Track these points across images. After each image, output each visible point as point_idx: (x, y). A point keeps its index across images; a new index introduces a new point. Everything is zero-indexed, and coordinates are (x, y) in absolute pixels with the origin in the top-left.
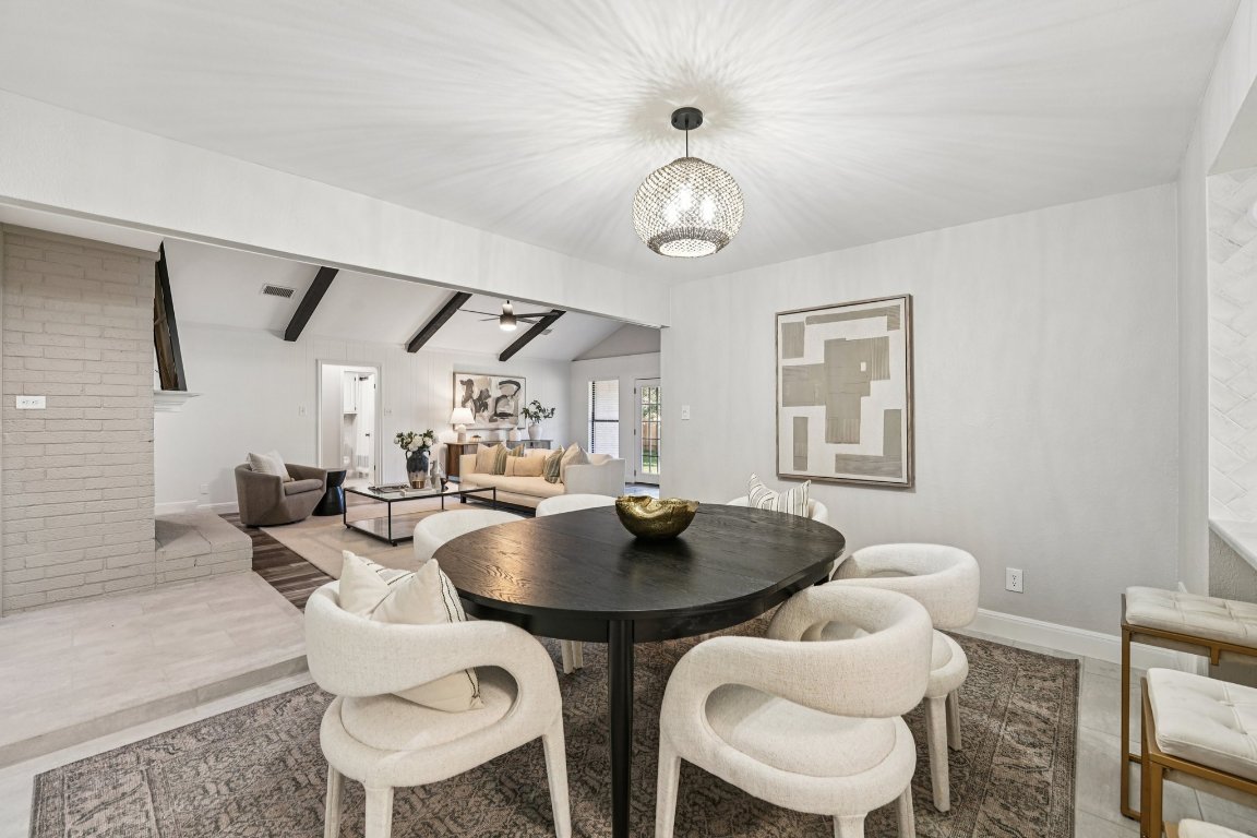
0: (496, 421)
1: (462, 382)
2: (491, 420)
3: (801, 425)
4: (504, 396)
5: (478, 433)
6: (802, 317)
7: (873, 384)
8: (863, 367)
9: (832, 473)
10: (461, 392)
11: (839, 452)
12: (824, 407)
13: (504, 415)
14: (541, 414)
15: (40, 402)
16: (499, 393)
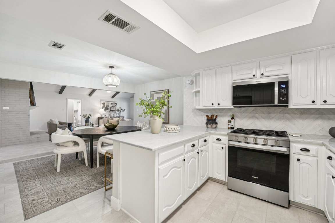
0: (110, 112)
1: (102, 103)
2: (109, 112)
4: (113, 106)
5: (106, 115)
6: (154, 93)
10: (102, 106)
13: (113, 111)
14: (121, 111)
15: (8, 108)
16: (111, 106)
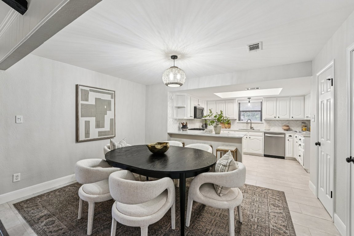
3: (87, 123)
6: (88, 89)
7: (108, 112)
8: (105, 107)
9: (97, 137)
11: (99, 131)
12: (95, 118)
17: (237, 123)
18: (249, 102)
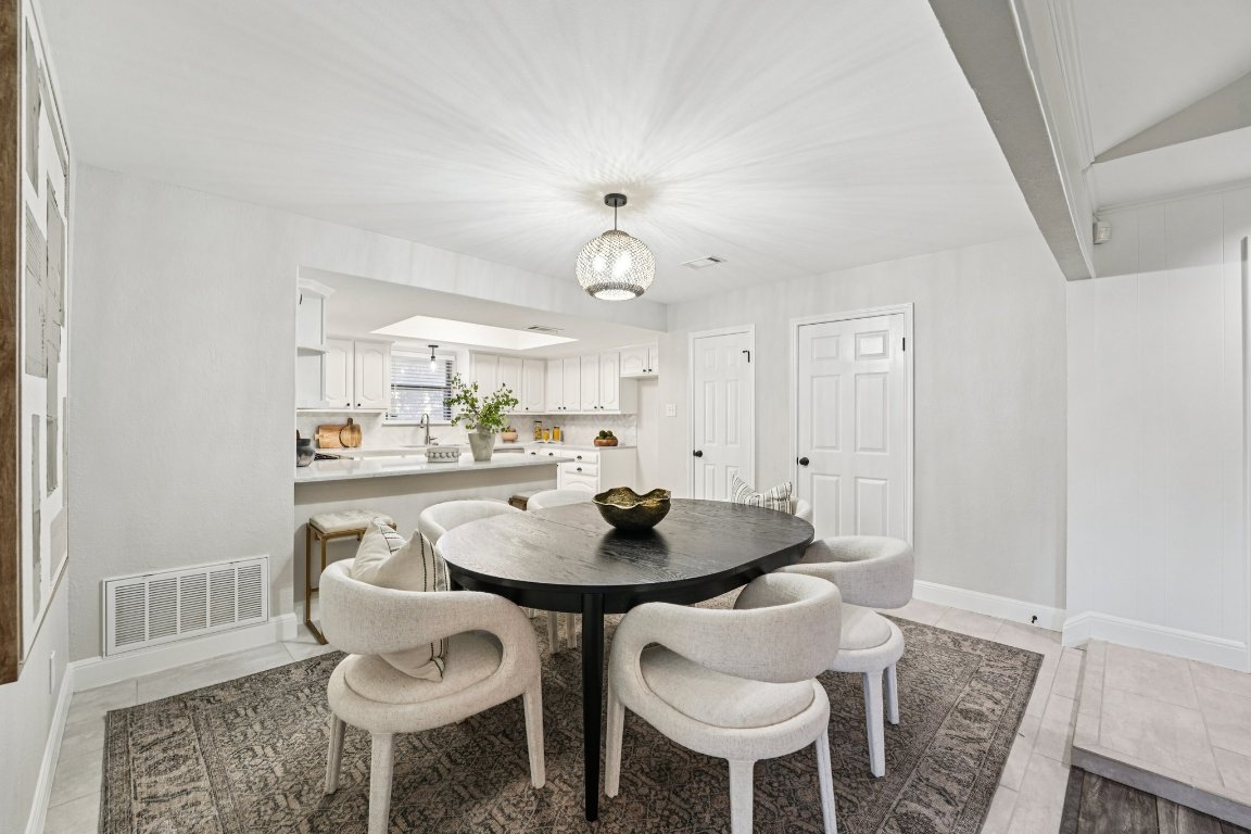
17: (384, 425)
18: (433, 357)
